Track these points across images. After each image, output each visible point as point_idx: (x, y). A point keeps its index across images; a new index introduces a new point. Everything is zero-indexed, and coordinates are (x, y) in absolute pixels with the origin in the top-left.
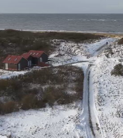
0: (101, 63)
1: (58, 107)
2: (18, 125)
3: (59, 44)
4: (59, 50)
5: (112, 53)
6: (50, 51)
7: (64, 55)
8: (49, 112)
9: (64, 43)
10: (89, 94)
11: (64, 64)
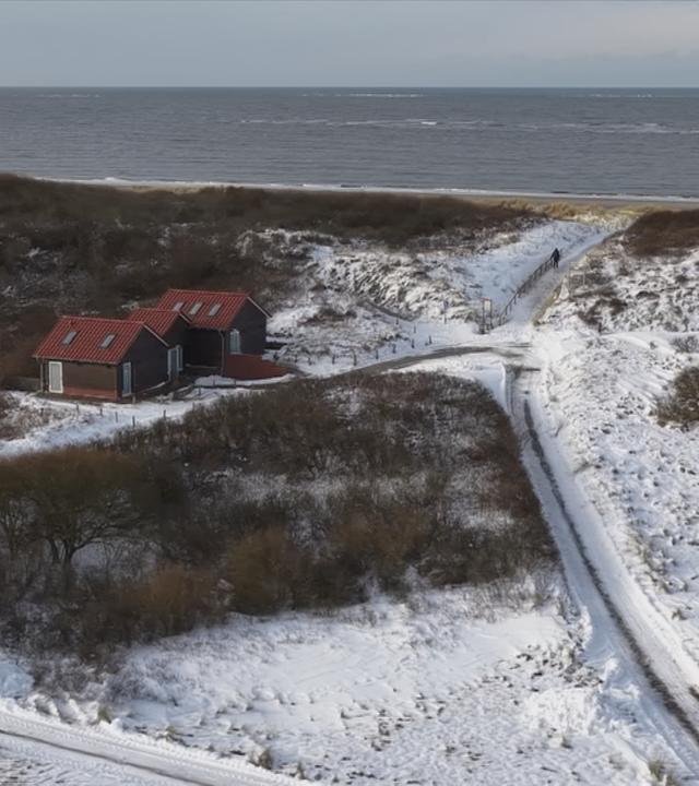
0: (577, 362)
1: (438, 597)
2: (258, 697)
3: (303, 257)
4: (319, 288)
5: (619, 306)
6: (266, 292)
7: (351, 314)
8: (397, 626)
9: (328, 249)
10: (572, 526)
11: (366, 362)
